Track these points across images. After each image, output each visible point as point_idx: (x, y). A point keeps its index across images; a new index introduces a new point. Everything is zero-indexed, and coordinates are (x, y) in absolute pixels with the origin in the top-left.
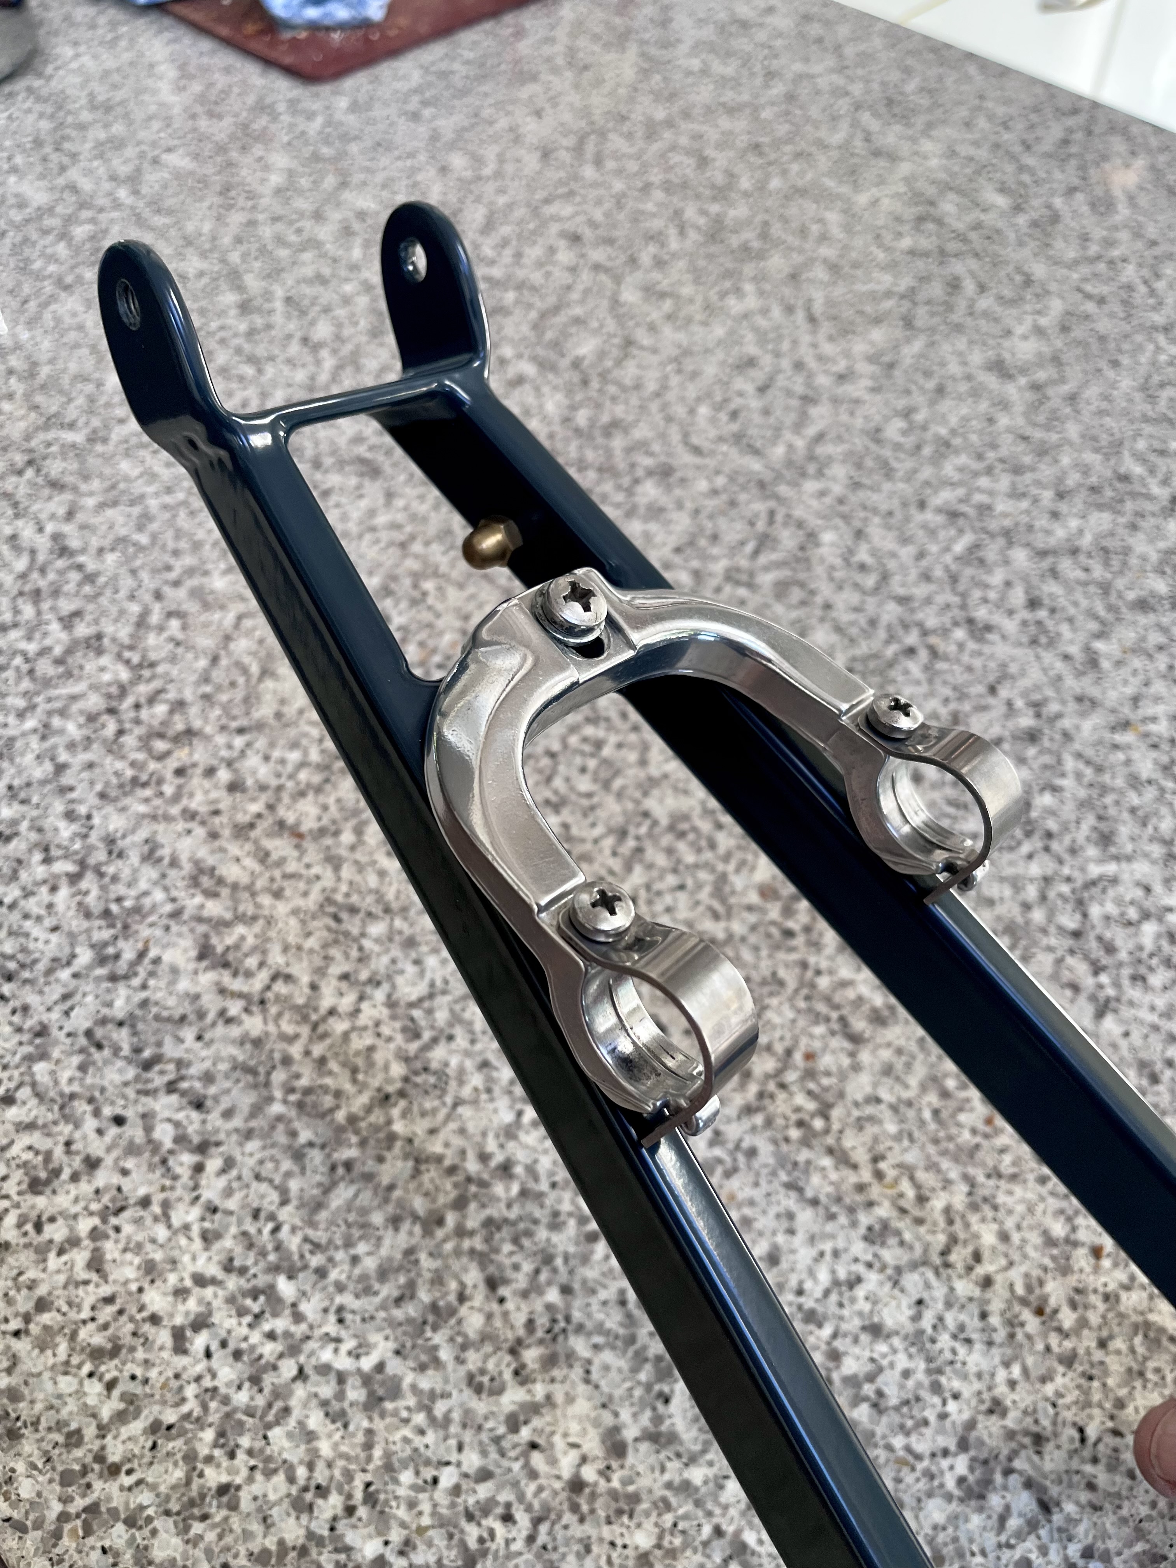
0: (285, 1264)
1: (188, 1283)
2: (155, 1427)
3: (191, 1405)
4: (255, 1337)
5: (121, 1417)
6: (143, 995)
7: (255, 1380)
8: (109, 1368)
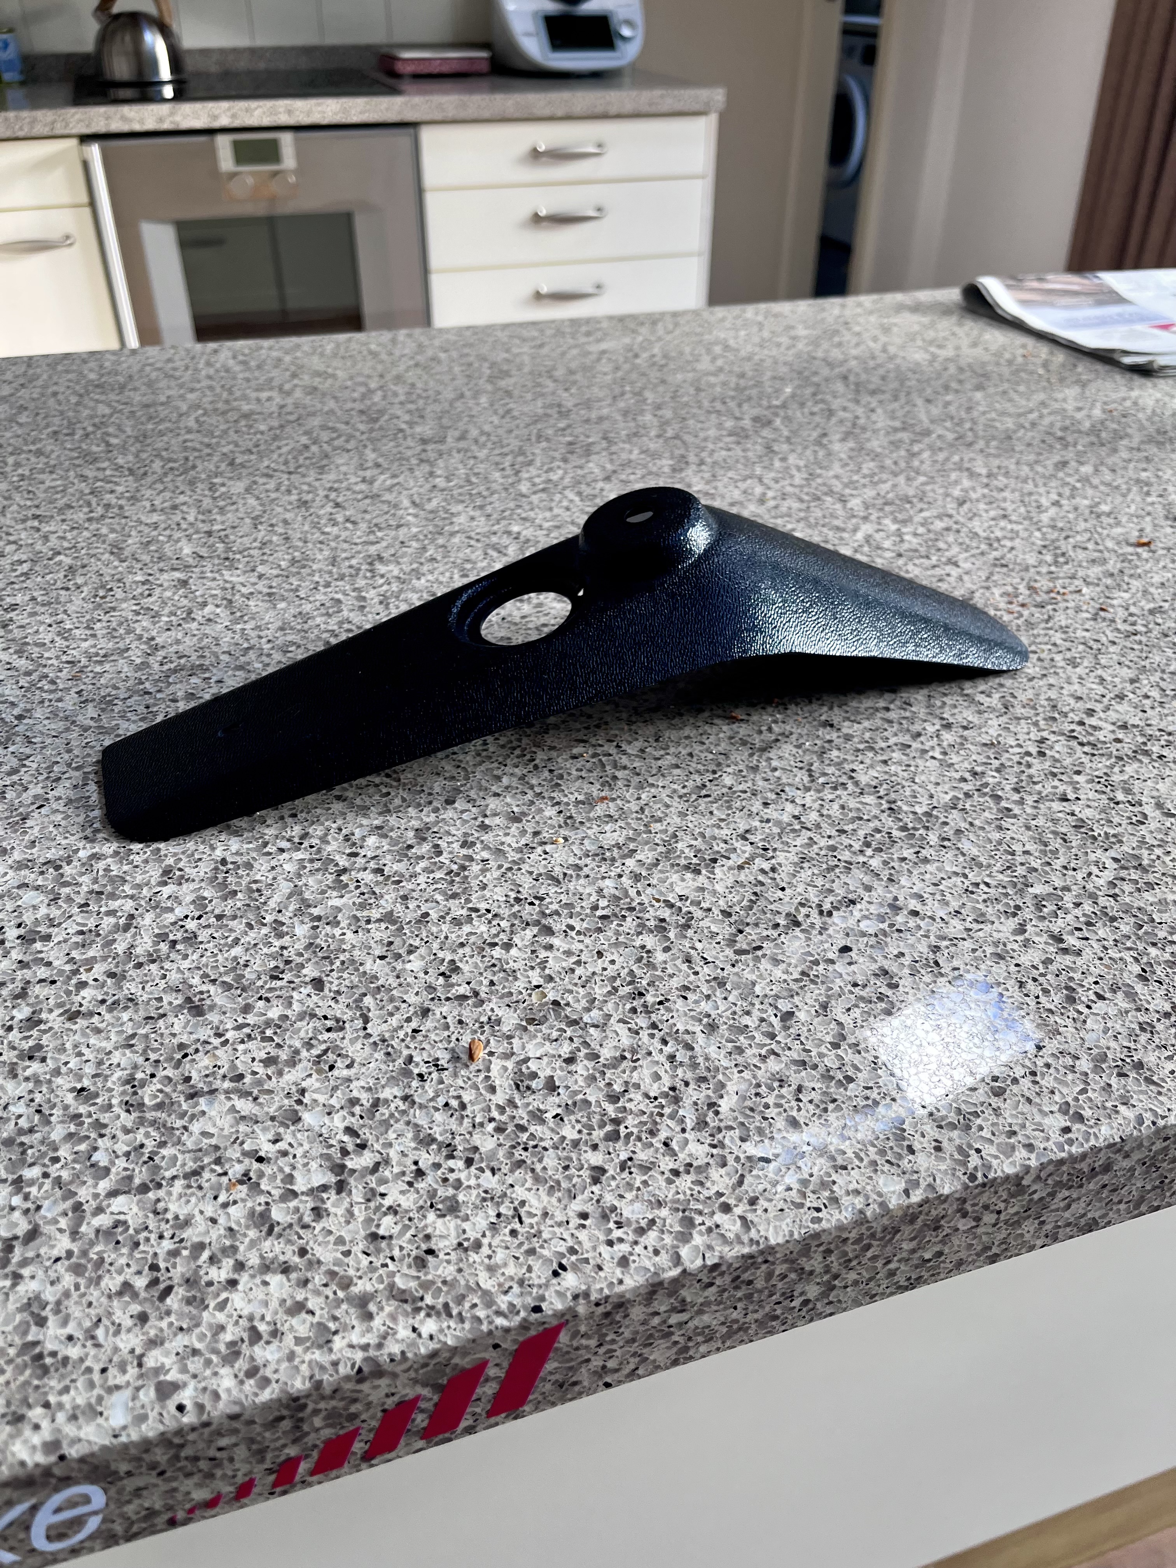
0: (1019, 886)
1: (1020, 938)
2: (1143, 978)
3: (1127, 956)
4: (1078, 912)
5: (1131, 995)
6: (716, 911)
7: (1113, 919)
8: (1084, 996)
